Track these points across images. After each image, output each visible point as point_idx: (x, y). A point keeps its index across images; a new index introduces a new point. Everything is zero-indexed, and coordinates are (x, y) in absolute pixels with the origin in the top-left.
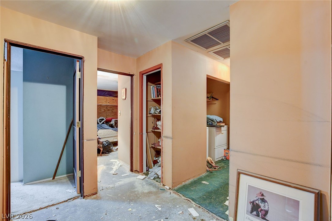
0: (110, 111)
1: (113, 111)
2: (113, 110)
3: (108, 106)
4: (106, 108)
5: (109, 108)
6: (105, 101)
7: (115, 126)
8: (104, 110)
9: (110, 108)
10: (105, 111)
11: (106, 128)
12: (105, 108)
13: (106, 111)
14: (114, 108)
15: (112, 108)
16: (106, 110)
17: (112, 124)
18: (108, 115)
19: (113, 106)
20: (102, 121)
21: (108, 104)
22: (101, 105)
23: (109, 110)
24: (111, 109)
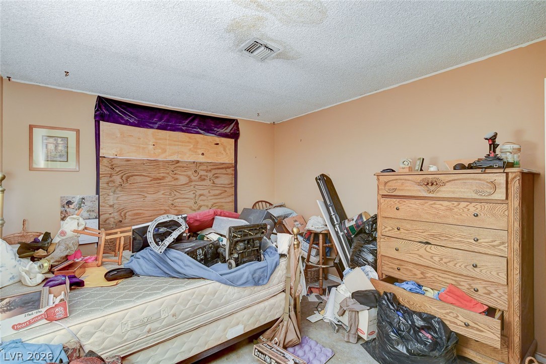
0: (207, 182)
1: (216, 181)
2: (217, 177)
3: (201, 164)
4: (195, 171)
5: (205, 174)
6: (190, 150)
7: (231, 254)
8: (189, 177)
9: (207, 171)
10: (191, 181)
11: (189, 271)
12: (189, 173)
13: (193, 183)
14: (219, 171)
15: (214, 172)
16: (193, 178)
17: (216, 246)
18: (201, 195)
19: (215, 164)
20: (170, 234)
21: (201, 159)
22: (178, 162)
23: (204, 180)
24: (210, 175)
